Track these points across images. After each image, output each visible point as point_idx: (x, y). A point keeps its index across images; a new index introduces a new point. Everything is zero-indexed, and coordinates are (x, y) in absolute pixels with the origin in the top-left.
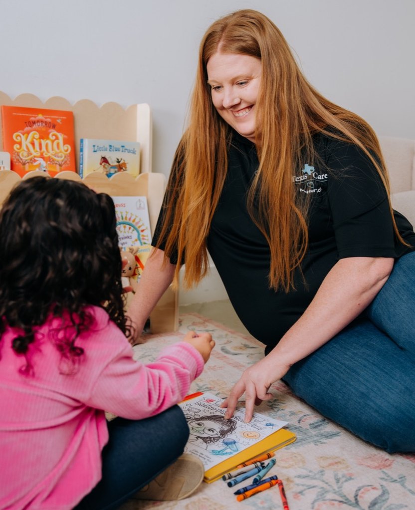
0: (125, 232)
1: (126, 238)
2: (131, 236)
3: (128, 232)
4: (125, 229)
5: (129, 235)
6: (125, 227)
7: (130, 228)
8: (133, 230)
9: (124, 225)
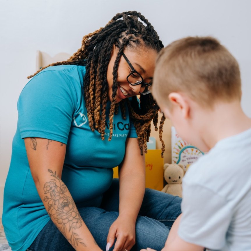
0: (192, 154)
1: (192, 158)
2: (197, 157)
3: (195, 154)
4: (192, 152)
5: (196, 156)
6: (192, 150)
7: (197, 151)
8: (200, 153)
9: (192, 148)
